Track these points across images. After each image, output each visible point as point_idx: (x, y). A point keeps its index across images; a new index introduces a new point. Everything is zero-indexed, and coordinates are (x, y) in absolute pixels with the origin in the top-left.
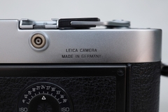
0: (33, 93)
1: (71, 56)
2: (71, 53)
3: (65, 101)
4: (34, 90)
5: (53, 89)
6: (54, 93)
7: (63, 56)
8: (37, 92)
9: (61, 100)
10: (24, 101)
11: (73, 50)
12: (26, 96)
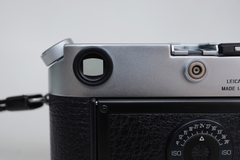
0: (189, 133)
1: (233, 88)
2: (232, 85)
3: (227, 142)
4: (191, 129)
5: (214, 128)
6: (215, 133)
7: (223, 89)
8: (194, 131)
9: (223, 141)
10: (177, 143)
11: (235, 81)
12: (181, 137)
